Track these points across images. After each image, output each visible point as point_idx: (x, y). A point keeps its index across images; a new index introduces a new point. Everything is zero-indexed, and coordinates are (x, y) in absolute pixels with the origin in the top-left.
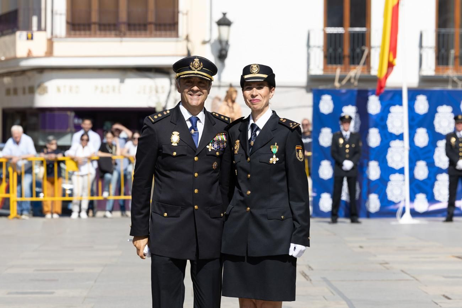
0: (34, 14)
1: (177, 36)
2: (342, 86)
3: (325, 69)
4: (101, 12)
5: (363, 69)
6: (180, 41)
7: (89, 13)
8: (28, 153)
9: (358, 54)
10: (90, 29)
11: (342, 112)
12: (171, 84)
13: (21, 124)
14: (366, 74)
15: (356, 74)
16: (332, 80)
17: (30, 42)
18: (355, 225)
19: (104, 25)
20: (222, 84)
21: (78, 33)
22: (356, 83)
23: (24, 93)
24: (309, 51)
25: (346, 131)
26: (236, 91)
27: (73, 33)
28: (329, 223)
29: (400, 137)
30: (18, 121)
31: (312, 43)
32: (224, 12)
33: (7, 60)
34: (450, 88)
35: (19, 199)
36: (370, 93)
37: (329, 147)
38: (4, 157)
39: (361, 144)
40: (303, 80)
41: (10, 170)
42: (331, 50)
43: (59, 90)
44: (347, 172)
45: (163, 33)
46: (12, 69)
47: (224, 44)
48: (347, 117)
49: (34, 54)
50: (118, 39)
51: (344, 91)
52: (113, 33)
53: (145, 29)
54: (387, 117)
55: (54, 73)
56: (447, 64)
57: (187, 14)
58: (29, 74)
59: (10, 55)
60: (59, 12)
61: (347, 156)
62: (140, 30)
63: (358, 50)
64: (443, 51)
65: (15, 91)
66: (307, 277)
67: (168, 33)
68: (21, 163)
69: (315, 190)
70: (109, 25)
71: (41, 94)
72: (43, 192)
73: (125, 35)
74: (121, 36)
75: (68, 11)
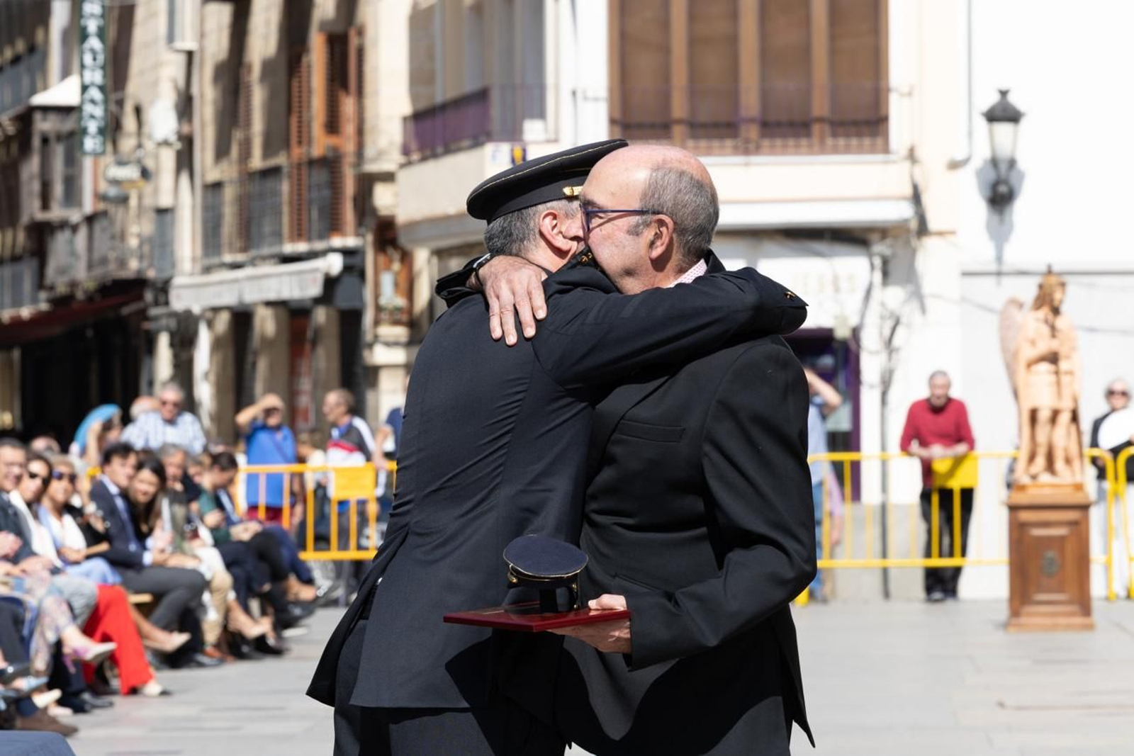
1: (886, 150)
4: (694, 92)
6: (894, 162)
7: (666, 97)
10: (668, 137)
12: (873, 269)
19: (704, 125)
20: (1005, 268)
26: (1063, 285)
32: (1004, 88)
33: (461, 215)
45: (854, 142)
46: (472, 239)
47: (1003, 167)
50: (740, 159)
52: (729, 143)
53: (808, 135)
57: (910, 94)
60: (590, 94)
62: (797, 136)
67: (867, 141)
70: (716, 125)
73: (757, 150)
74: (746, 152)
75: (611, 90)
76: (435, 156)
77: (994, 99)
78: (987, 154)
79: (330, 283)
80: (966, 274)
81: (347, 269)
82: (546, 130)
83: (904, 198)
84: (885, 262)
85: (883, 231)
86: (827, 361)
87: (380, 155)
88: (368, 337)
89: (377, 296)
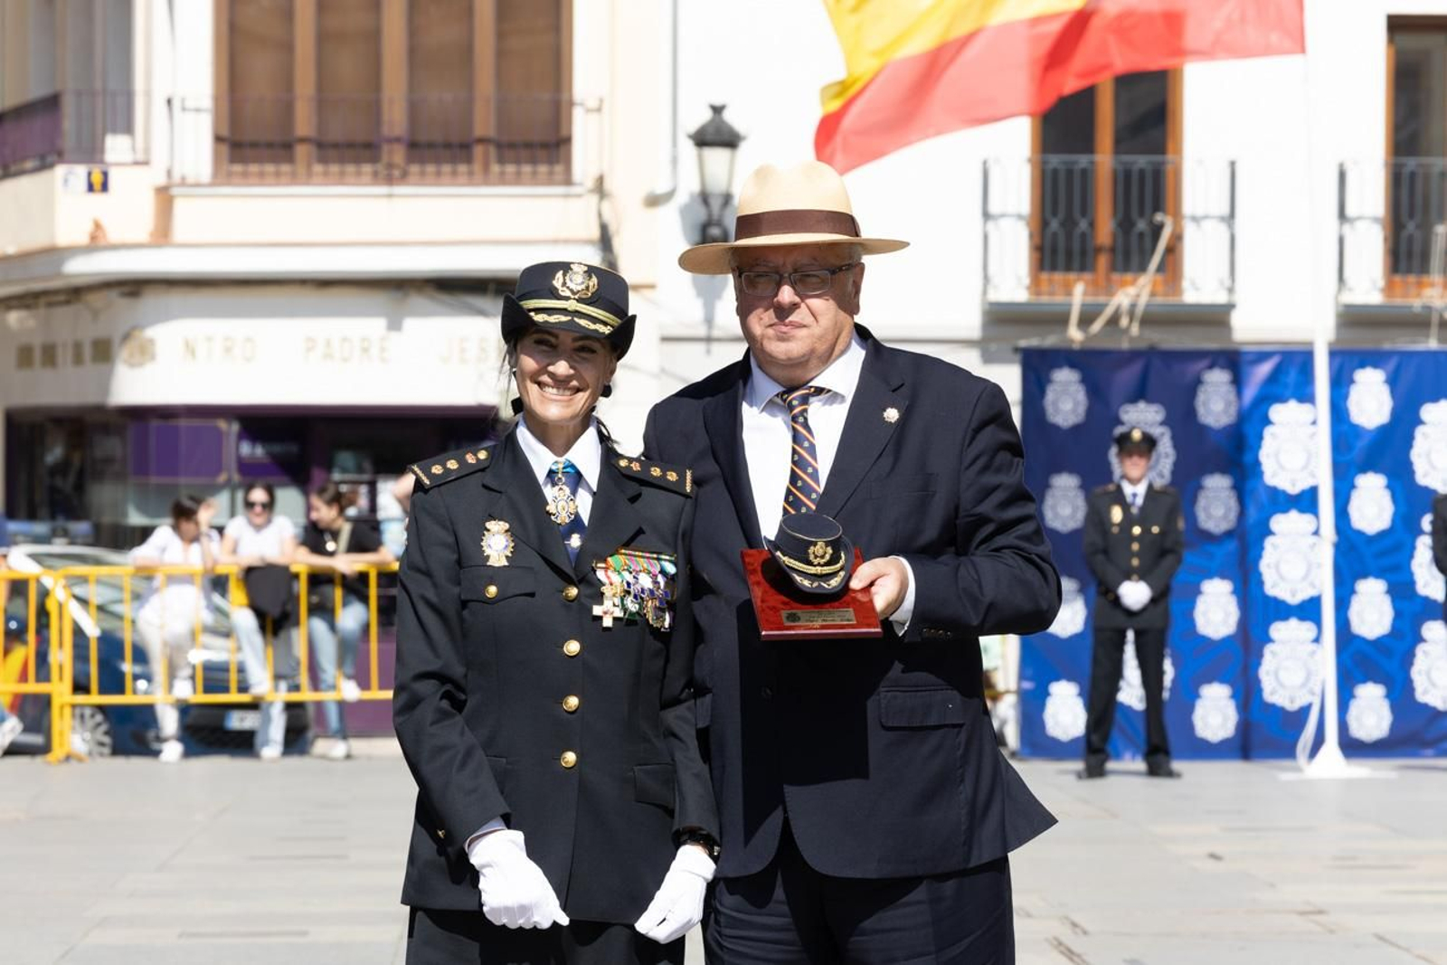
1: (568, 181)
2: (1088, 339)
3: (1035, 285)
4: (322, 103)
5: (1157, 284)
6: (579, 196)
7: (288, 109)
9: (1141, 235)
10: (290, 159)
14: (1165, 299)
15: (1135, 300)
16: (1061, 320)
17: (97, 198)
19: (336, 146)
20: (716, 333)
21: (253, 168)
22: (1135, 330)
23: (78, 359)
24: (988, 228)
25: (1134, 482)
27: (238, 168)
31: (994, 208)
32: (718, 103)
33: (25, 257)
34: (1433, 344)
39: (1181, 524)
40: (970, 323)
42: (1054, 225)
43: (190, 350)
45: (527, 170)
46: (38, 285)
47: (716, 204)
48: (1137, 437)
49: (113, 234)
50: (384, 190)
52: (367, 168)
53: (469, 160)
54: (1260, 438)
55: (176, 298)
56: (1424, 268)
57: (599, 110)
58: (95, 299)
59: (33, 239)
60: (190, 104)
61: (1136, 562)
62: (453, 161)
63: (1141, 225)
64: (1411, 227)
65: (50, 355)
67: (543, 169)
70: (351, 145)
71: (132, 365)
73: (404, 178)
74: (390, 181)
75: (217, 99)
77: (706, 116)
78: (695, 187)
80: (665, 339)
82: (134, 149)
83: (589, 242)
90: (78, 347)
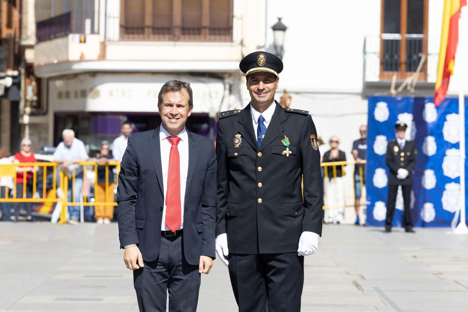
0: (87, 17)
1: (231, 40)
2: (398, 94)
3: (381, 76)
4: (155, 15)
5: (420, 76)
6: (235, 46)
7: (143, 17)
8: (80, 158)
9: (415, 61)
10: (143, 33)
11: (398, 120)
12: (225, 89)
13: (72, 128)
14: (422, 81)
15: (413, 81)
16: (388, 87)
17: (83, 45)
18: (409, 235)
19: (158, 29)
21: (131, 36)
22: (412, 91)
23: (76, 96)
24: (365, 57)
25: (401, 139)
26: (290, 98)
27: (126, 36)
28: (383, 232)
29: (456, 146)
30: (70, 125)
31: (368, 49)
32: (280, 17)
33: (59, 63)
35: (70, 204)
36: (426, 101)
37: (384, 155)
38: (55, 162)
39: (416, 152)
40: (359, 87)
41: (61, 174)
42: (387, 57)
43: (111, 94)
44: (402, 180)
45: (218, 37)
46: (64, 73)
47: (279, 49)
48: (402, 125)
49: (87, 57)
50: (172, 43)
51: (399, 98)
52: (167, 37)
53: (199, 34)
54: (443, 125)
55: (107, 77)
57: (241, 18)
58: (82, 77)
59: (63, 58)
60: (112, 15)
61: (402, 164)
62: (194, 34)
63: (415, 57)
65: (67, 95)
66: (359, 287)
67: (223, 37)
68: (72, 168)
69: (370, 198)
70: (163, 29)
71: (93, 98)
72: (94, 197)
73: (178, 39)
74: (174, 40)
75: (121, 14)
76: (50, 39)
77: (275, 21)
78: (272, 43)
79: (7, 89)
81: (14, 84)
82: (94, 29)
83: (238, 61)
84: (231, 86)
85: (230, 74)
86: (205, 126)
87: (27, 38)
88: (21, 112)
89: (25, 95)
90: (76, 93)
